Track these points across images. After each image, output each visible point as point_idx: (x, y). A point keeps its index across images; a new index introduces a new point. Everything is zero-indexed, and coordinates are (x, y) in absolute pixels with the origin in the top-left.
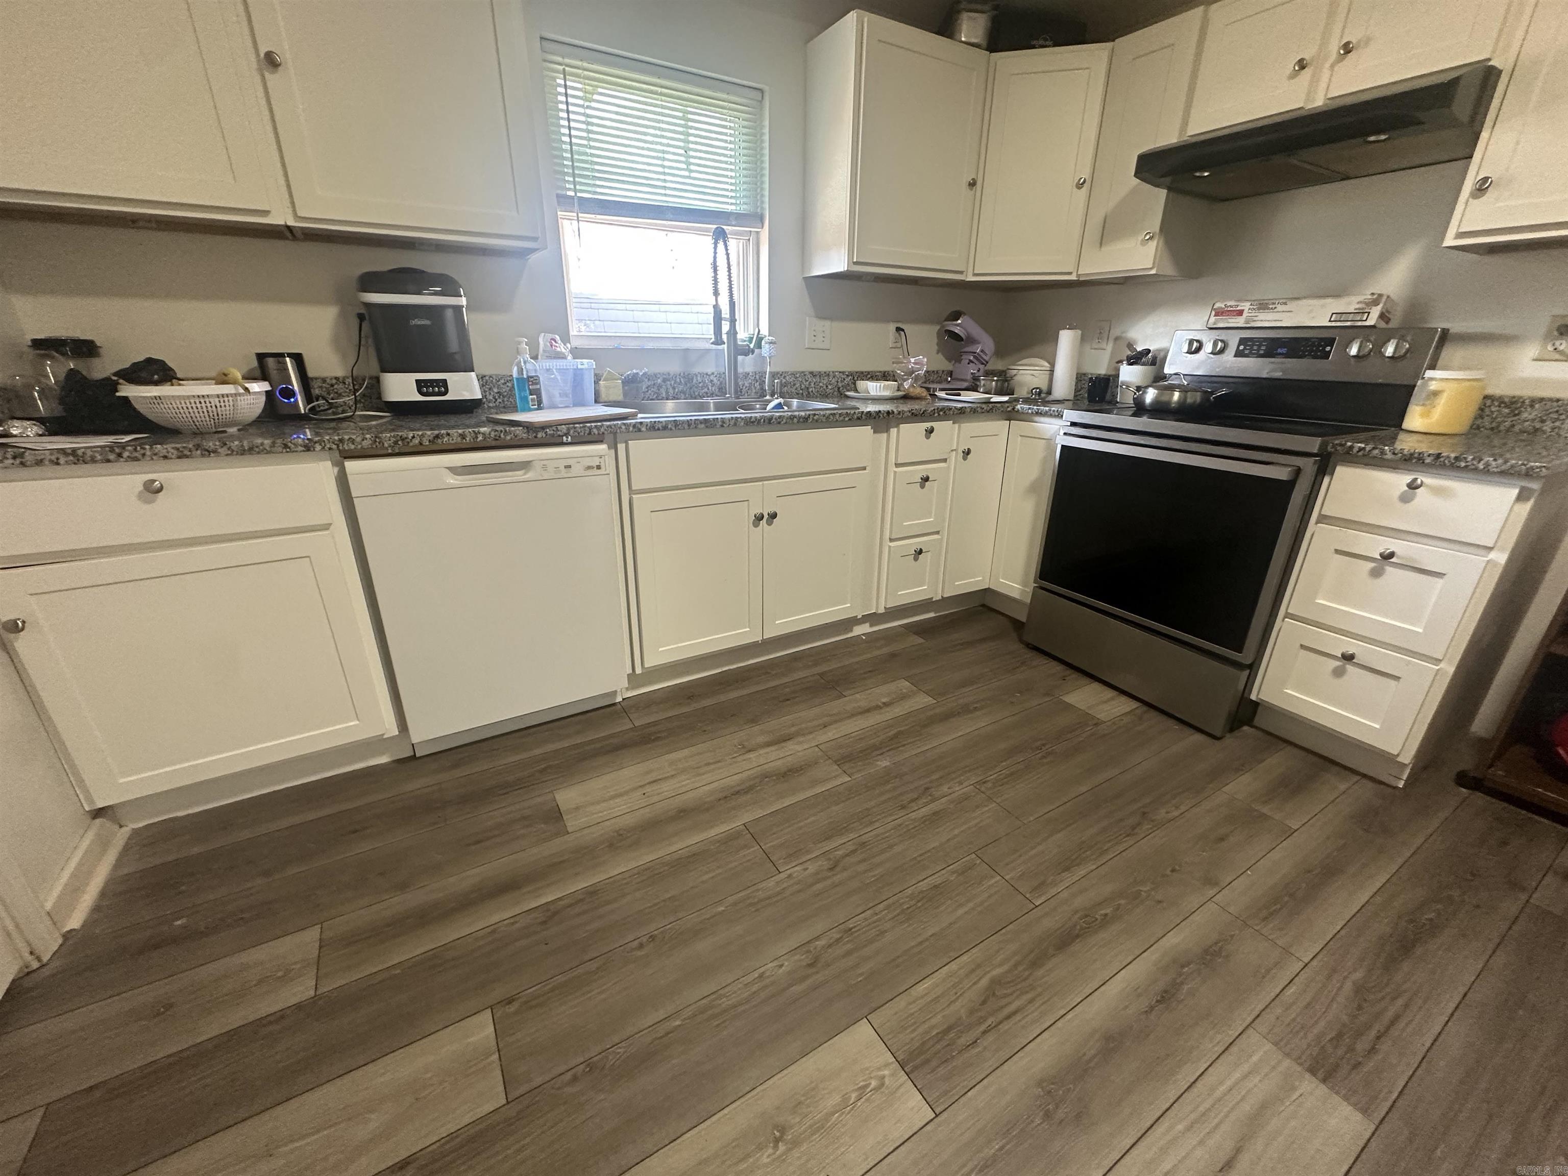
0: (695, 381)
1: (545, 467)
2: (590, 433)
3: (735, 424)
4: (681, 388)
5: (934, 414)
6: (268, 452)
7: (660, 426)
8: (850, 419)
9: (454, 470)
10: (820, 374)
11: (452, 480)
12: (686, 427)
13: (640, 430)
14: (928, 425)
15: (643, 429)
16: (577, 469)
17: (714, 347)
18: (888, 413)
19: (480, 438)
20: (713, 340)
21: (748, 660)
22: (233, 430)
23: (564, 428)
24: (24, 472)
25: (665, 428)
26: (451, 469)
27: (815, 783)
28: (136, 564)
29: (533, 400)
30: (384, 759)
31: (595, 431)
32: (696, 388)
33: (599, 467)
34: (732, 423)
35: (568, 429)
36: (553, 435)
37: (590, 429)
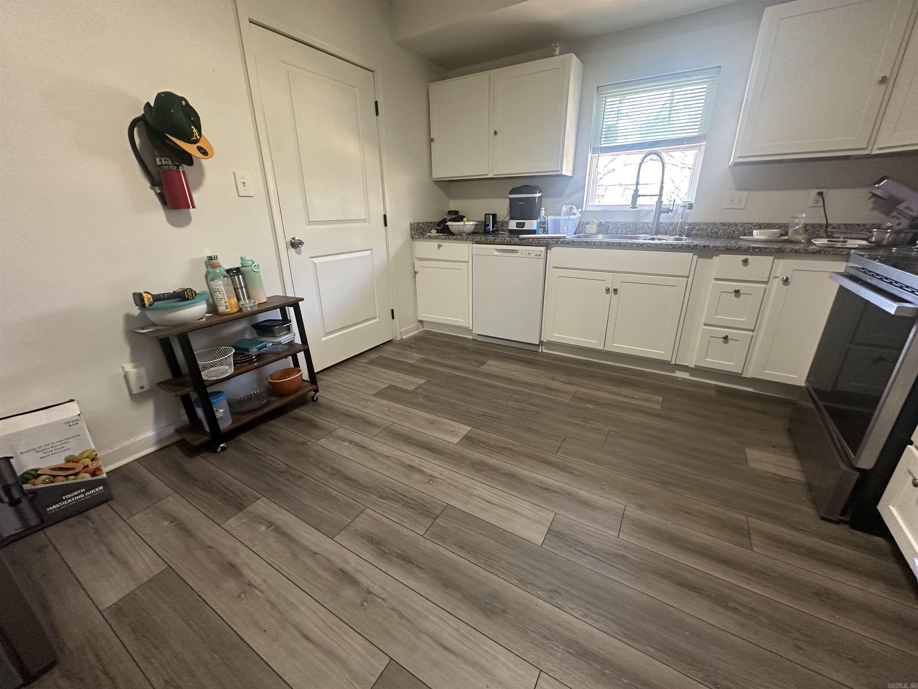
0: (638, 226)
1: (522, 253)
2: (539, 243)
3: (601, 245)
4: (630, 229)
5: (749, 250)
6: (459, 240)
7: (566, 242)
8: (672, 248)
9: (497, 250)
10: (729, 225)
11: (496, 253)
12: (577, 244)
13: (558, 243)
14: (744, 257)
15: (559, 243)
16: (533, 255)
17: (631, 209)
18: (704, 246)
19: (506, 241)
20: (631, 206)
21: (602, 360)
22: (464, 235)
23: (531, 240)
24: (423, 240)
25: (568, 243)
26: (496, 250)
27: (556, 396)
28: (434, 264)
29: (541, 230)
30: (470, 337)
31: (541, 242)
32: (639, 229)
33: (540, 255)
34: (599, 244)
35: (532, 240)
36: (527, 242)
37: (540, 241)
